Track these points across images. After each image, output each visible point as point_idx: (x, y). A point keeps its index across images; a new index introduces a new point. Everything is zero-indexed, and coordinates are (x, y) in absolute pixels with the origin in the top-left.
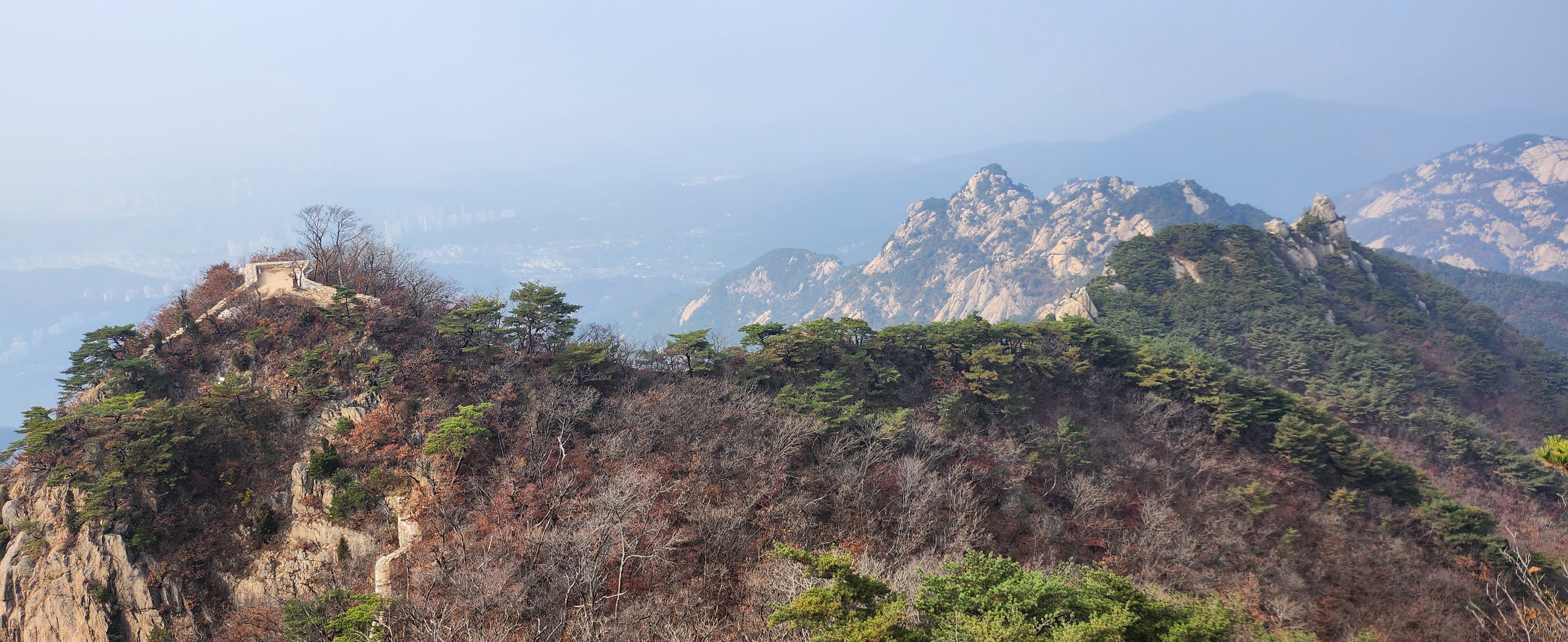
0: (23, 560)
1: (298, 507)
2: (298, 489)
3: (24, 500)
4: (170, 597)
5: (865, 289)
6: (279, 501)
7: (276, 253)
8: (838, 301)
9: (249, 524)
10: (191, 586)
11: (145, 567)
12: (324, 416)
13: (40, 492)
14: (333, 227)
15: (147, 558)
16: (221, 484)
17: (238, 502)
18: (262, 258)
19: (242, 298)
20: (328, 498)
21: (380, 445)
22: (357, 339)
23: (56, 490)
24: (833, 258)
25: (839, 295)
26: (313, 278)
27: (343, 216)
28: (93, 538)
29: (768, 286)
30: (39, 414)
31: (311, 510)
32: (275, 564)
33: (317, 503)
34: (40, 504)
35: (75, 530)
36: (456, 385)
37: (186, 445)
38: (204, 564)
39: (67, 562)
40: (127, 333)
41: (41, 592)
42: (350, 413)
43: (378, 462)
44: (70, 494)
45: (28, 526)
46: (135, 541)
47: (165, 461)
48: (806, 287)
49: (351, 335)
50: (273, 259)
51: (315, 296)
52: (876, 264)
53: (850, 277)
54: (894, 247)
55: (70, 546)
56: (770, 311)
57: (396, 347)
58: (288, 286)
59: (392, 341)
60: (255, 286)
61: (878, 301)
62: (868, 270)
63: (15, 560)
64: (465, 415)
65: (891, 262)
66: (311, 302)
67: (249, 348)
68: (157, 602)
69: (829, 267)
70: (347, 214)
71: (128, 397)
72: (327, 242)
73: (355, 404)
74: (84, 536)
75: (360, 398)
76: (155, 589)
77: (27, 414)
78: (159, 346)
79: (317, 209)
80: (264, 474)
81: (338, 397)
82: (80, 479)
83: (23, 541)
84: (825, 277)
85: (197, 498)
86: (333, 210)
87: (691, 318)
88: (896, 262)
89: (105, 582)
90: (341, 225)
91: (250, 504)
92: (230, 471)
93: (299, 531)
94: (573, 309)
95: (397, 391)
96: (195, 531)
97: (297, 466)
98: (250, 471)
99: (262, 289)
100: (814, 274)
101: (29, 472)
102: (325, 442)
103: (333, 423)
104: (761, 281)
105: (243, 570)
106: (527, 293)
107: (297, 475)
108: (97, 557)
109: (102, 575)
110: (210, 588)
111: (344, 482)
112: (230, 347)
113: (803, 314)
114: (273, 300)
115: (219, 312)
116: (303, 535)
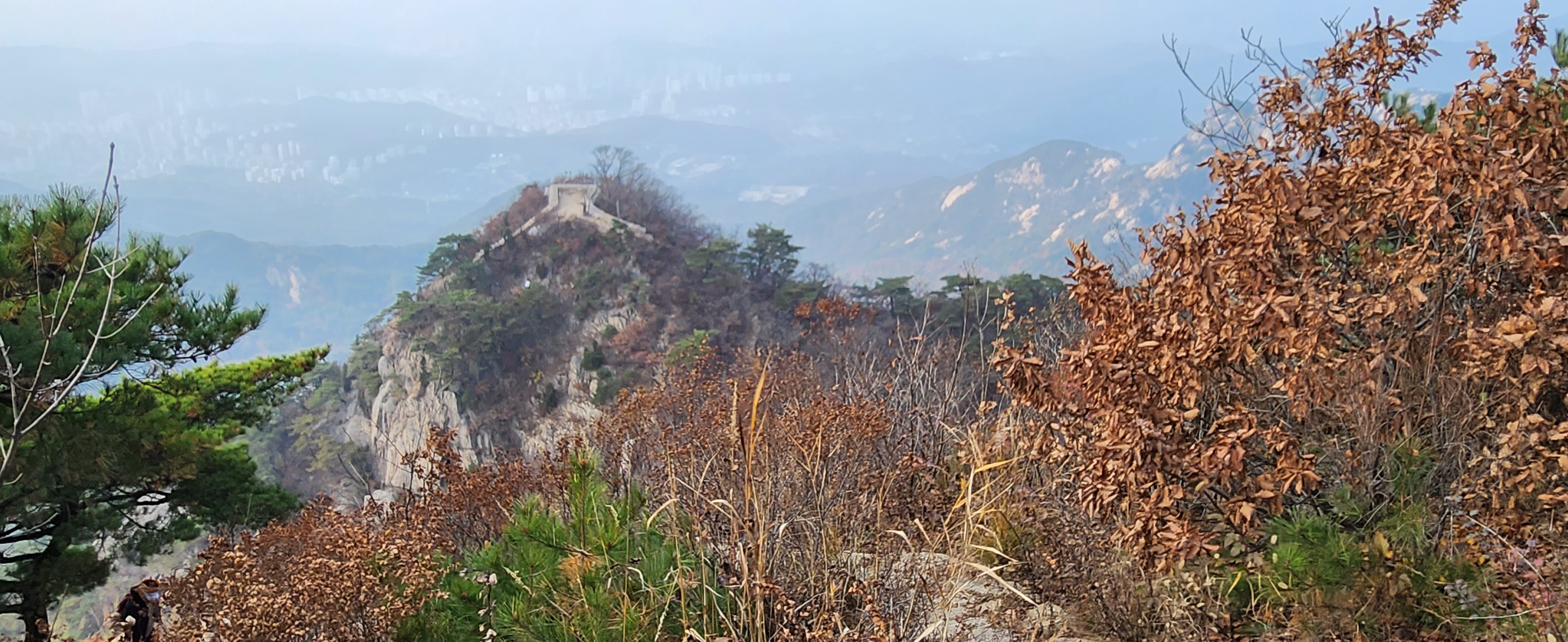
0: (390, 400)
1: (572, 390)
2: (573, 376)
3: (393, 357)
4: (483, 444)
5: (1144, 194)
6: (560, 383)
7: (573, 176)
8: (1113, 205)
9: (538, 397)
10: (497, 437)
11: (468, 418)
12: (596, 321)
13: (403, 353)
14: (617, 164)
15: (470, 412)
16: (521, 364)
17: (532, 379)
18: (561, 181)
19: (546, 218)
20: (594, 386)
21: (634, 350)
22: (625, 262)
23: (414, 354)
25: (1115, 197)
27: (624, 155)
28: (436, 391)
29: (1039, 179)
30: (406, 295)
31: (582, 393)
32: (554, 429)
33: (585, 388)
34: (403, 361)
35: (425, 385)
36: (696, 307)
37: (499, 333)
38: (507, 422)
39: (419, 406)
40: (467, 240)
41: (400, 425)
42: (614, 322)
43: (631, 363)
44: (424, 359)
45: (394, 377)
46: (464, 398)
47: (487, 344)
49: (621, 259)
50: (570, 182)
51: (598, 222)
52: (1160, 168)
53: (1130, 178)
55: (421, 395)
56: (1037, 206)
57: (654, 271)
59: (651, 266)
60: (555, 209)
63: (385, 400)
64: (697, 338)
65: (1178, 167)
66: (594, 226)
67: (548, 260)
68: (475, 445)
69: (1108, 164)
70: (629, 153)
71: (465, 292)
72: (611, 173)
73: (619, 315)
74: (430, 390)
75: (623, 311)
76: (474, 434)
77: (400, 295)
78: (487, 253)
79: (606, 149)
80: (551, 360)
81: (607, 308)
82: (430, 348)
83: (391, 386)
84: (1103, 174)
85: (505, 372)
86: (618, 150)
87: (954, 204)
88: (1184, 168)
89: (442, 426)
90: (623, 162)
91: (539, 382)
92: (529, 356)
93: (571, 408)
94: (796, 249)
95: (651, 307)
96: (500, 397)
97: (574, 358)
98: (541, 356)
99: (560, 212)
100: (1092, 170)
101: (397, 337)
102: (595, 343)
103: (602, 328)
104: (1033, 173)
105: (531, 429)
106: (759, 234)
107: (574, 366)
108: (438, 405)
109: (440, 419)
110: (509, 440)
111: (606, 376)
112: (536, 258)
114: (568, 223)
115: (529, 228)
116: (574, 412)
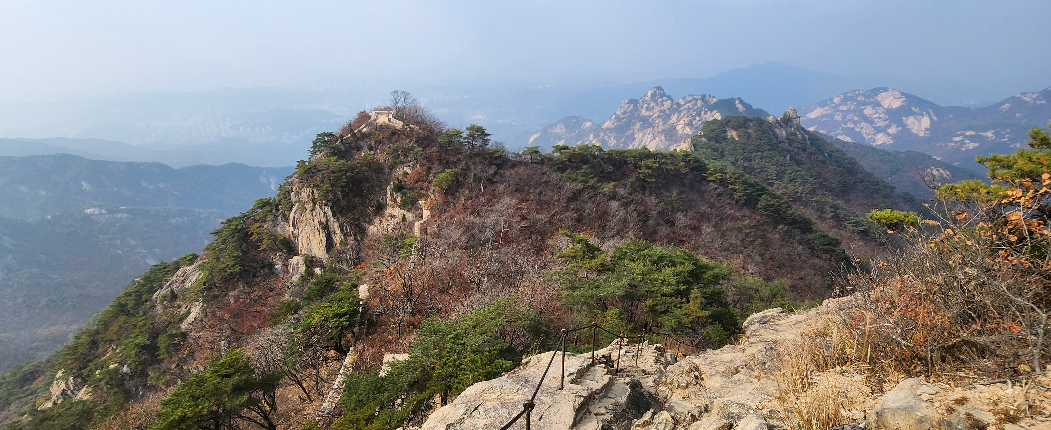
0: (298, 213)
1: (389, 202)
2: (389, 195)
3: (298, 192)
4: (346, 230)
5: (602, 134)
6: (382, 199)
7: (383, 108)
8: (591, 138)
9: (372, 206)
10: (353, 227)
11: (338, 218)
12: (398, 170)
13: (303, 190)
14: (403, 99)
15: (339, 216)
16: (363, 192)
17: (369, 198)
18: (377, 110)
19: (371, 124)
20: (399, 200)
21: (417, 182)
22: (410, 142)
23: (308, 189)
24: (591, 121)
25: (592, 136)
26: (395, 118)
27: (406, 95)
28: (321, 207)
29: (564, 131)
30: (302, 162)
31: (393, 203)
32: (381, 221)
33: (395, 201)
34: (303, 194)
35: (315, 204)
36: (445, 161)
37: (351, 177)
38: (358, 219)
39: (312, 215)
40: (331, 135)
41: (304, 224)
42: (407, 169)
43: (417, 188)
44: (313, 191)
45: (300, 202)
46: (335, 209)
47: (344, 182)
48: (579, 131)
49: (408, 140)
50: (381, 110)
51: (396, 125)
52: (607, 124)
53: (597, 129)
54: (615, 118)
55: (313, 209)
56: (564, 141)
57: (424, 146)
58: (386, 120)
59: (422, 143)
60: (375, 120)
61: (607, 139)
62: (604, 126)
63: (295, 213)
64: (447, 173)
65: (613, 124)
66: (394, 127)
67: (373, 143)
68: (342, 231)
69: (588, 124)
70: (408, 94)
71: (332, 158)
72: (400, 105)
73: (409, 166)
74: (318, 206)
75: (411, 164)
76: (341, 227)
77: (298, 162)
78: (342, 140)
79: (397, 92)
80: (377, 189)
81: (403, 163)
82: (316, 186)
83: (298, 206)
84: (587, 128)
85: (355, 196)
86: (403, 92)
87: (533, 141)
88: (615, 124)
89: (325, 223)
90: (406, 98)
91: (373, 199)
92: (366, 187)
93: (389, 211)
94: (489, 135)
95: (424, 162)
96: (354, 208)
97: (388, 187)
98: (373, 188)
99: (377, 121)
100: (582, 127)
101: (299, 182)
102: (398, 179)
103: (401, 173)
104: (561, 128)
105: (370, 222)
106: (472, 128)
107: (389, 191)
108: (322, 214)
109: (324, 220)
110: (359, 228)
111: (404, 194)
112: (366, 142)
113: (576, 142)
114: (381, 125)
115: (362, 129)
116: (390, 212)
